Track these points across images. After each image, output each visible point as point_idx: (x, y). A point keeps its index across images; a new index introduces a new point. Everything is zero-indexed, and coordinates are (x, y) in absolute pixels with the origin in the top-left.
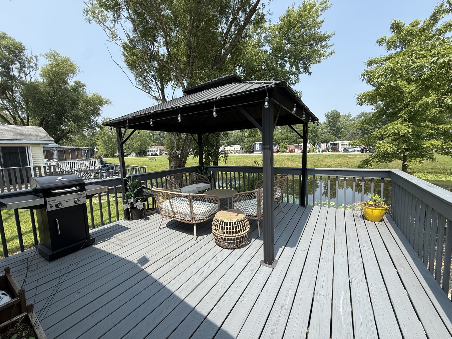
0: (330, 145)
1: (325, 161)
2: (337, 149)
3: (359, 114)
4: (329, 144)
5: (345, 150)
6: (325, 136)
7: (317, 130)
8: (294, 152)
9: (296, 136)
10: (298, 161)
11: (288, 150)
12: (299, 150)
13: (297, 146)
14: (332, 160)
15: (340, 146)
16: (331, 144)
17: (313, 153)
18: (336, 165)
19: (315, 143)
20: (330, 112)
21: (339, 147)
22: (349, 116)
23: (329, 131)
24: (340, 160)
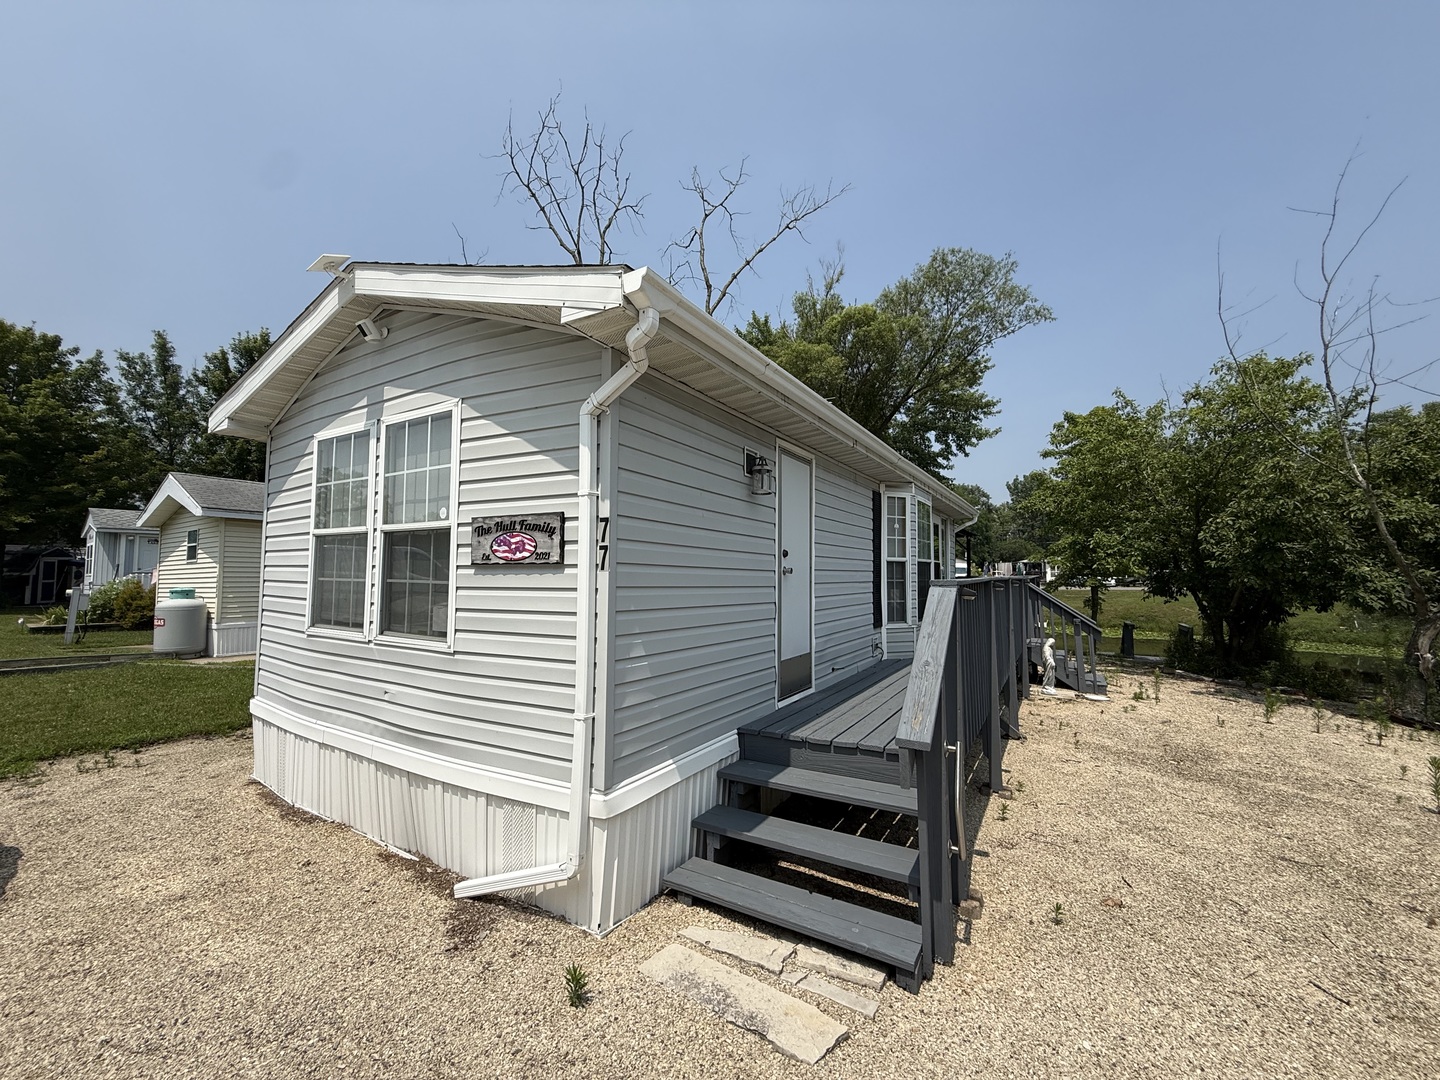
0: (1022, 566)
4: (1020, 564)
6: (1011, 542)
7: (986, 526)
16: (1025, 564)
19: (984, 560)
21: (1045, 573)
23: (1021, 528)
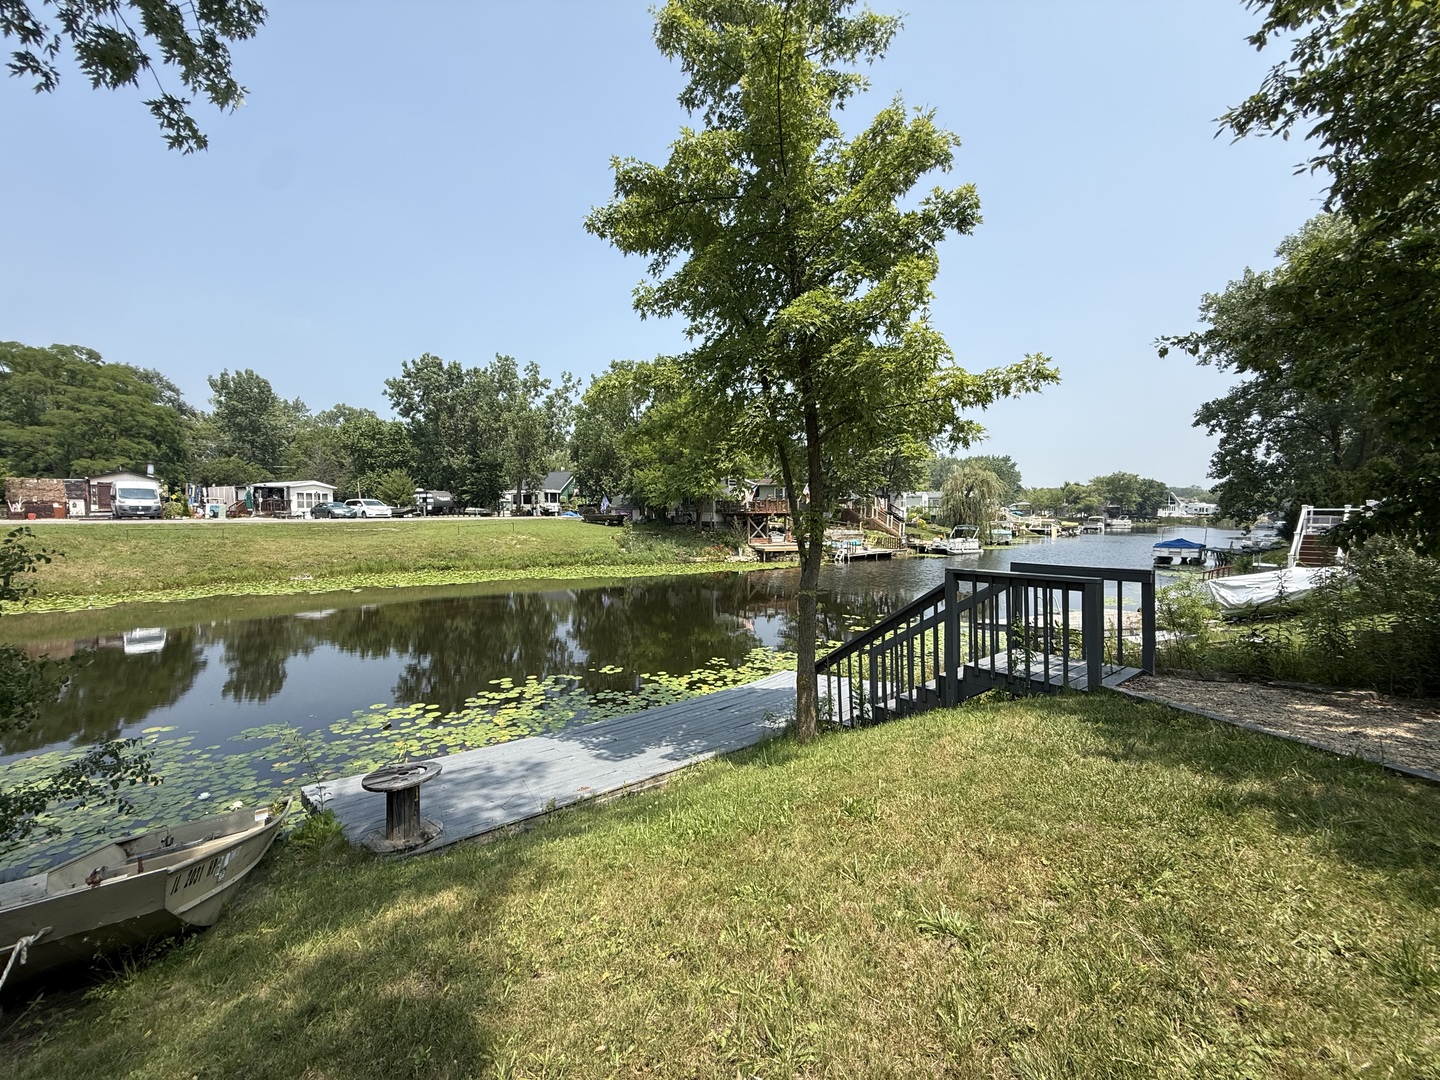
1: (258, 551)
2: (284, 509)
3: (330, 408)
5: (320, 511)
8: (66, 513)
9: (61, 445)
10: (106, 554)
11: (19, 506)
12: (94, 508)
13: (77, 487)
14: (286, 543)
15: (294, 499)
17: (186, 520)
18: (310, 561)
20: (232, 374)
22: (298, 407)
24: (320, 542)
